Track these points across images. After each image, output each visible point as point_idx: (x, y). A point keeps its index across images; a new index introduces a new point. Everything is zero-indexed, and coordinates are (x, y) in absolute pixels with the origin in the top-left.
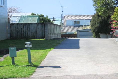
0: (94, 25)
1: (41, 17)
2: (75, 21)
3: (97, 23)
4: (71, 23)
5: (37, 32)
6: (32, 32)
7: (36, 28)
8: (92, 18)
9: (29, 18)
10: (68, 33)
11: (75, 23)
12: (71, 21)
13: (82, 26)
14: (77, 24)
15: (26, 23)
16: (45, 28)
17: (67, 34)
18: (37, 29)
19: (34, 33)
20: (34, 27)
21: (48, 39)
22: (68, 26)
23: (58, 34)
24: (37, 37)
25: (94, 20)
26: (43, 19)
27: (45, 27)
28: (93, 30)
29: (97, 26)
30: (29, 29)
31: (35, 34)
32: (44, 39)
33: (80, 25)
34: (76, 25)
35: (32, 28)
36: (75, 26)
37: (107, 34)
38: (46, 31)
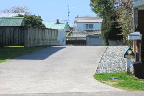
0: (105, 29)
1: (29, 18)
2: (88, 24)
3: (108, 27)
4: (83, 27)
5: (15, 37)
6: (8, 38)
7: (13, 32)
8: (103, 21)
9: (11, 19)
10: (79, 38)
11: (87, 27)
12: (82, 24)
13: (96, 30)
14: (90, 27)
15: (6, 26)
16: (25, 33)
17: (78, 40)
18: (15, 34)
19: (11, 38)
20: (11, 31)
21: (28, 47)
22: (79, 30)
23: (51, 41)
24: (15, 44)
25: (105, 23)
26: (31, 21)
27: (24, 31)
28: (103, 36)
29: (108, 30)
30: (4, 33)
31: (12, 40)
32: (23, 47)
33: (94, 29)
34: (89, 29)
35: (9, 33)
36: (88, 31)
37: (118, 41)
38: (25, 36)
